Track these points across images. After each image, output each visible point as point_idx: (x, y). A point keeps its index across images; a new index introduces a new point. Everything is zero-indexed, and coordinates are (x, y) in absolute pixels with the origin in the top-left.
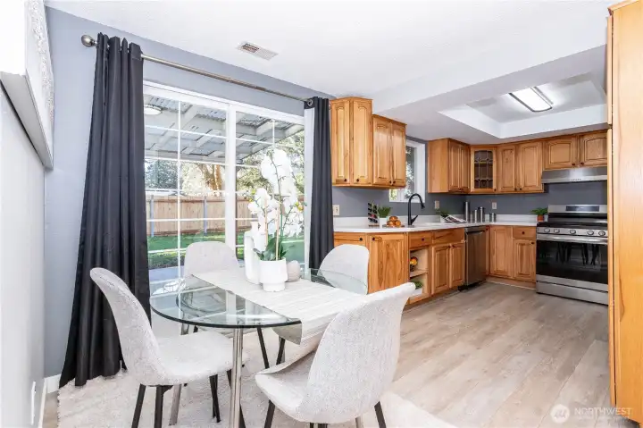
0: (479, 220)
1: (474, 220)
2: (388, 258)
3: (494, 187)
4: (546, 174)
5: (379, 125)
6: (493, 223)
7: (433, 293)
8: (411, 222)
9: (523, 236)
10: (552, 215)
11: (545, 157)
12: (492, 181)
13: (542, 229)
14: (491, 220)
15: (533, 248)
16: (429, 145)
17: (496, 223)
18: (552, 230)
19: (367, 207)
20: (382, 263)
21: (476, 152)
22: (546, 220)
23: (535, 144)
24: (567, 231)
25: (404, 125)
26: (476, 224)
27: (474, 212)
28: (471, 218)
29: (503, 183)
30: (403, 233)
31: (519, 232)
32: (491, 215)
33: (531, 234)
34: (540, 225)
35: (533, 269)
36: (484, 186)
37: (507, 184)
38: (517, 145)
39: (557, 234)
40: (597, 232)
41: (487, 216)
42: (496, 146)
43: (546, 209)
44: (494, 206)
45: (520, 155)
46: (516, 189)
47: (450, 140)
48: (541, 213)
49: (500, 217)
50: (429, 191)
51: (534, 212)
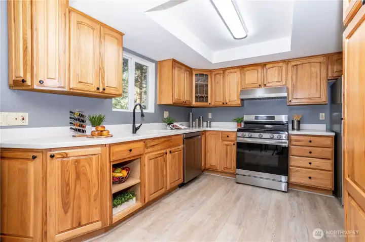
0: (199, 126)
1: (195, 127)
2: (78, 177)
3: (209, 102)
4: (243, 91)
5: (79, 23)
6: (208, 129)
7: (146, 201)
8: (135, 130)
9: (228, 139)
10: (247, 123)
11: (242, 80)
12: (207, 97)
13: (240, 134)
14: (207, 126)
15: (234, 148)
16: (159, 64)
17: (212, 129)
18: (247, 134)
19: (69, 115)
20: (68, 185)
21: (196, 75)
22: (243, 126)
23: (236, 70)
24: (257, 135)
25: (122, 34)
26: (197, 129)
27: (195, 120)
28: (194, 125)
29: (215, 98)
30: (101, 146)
31: (225, 135)
32: (207, 122)
33: (233, 137)
34: (239, 130)
35: (234, 164)
36: (203, 101)
37: (218, 100)
38: (224, 71)
39: (250, 137)
40: (276, 136)
41: (205, 124)
42: (211, 71)
43: (243, 118)
44: (210, 116)
45: (227, 78)
46: (223, 103)
47: (174, 61)
48: (239, 121)
49: (213, 124)
50: (158, 103)
51: (235, 120)
